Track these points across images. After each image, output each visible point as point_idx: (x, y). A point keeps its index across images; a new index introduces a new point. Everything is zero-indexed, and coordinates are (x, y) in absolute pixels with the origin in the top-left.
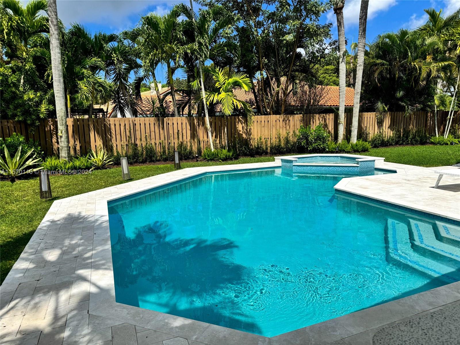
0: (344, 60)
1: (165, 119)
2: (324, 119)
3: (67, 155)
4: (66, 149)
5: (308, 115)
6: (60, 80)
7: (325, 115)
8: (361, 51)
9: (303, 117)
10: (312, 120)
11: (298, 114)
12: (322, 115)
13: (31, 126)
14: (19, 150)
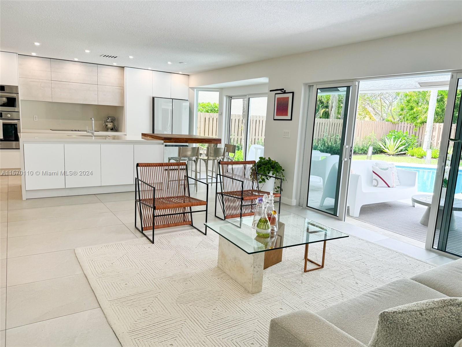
3: (426, 147)
6: (433, 98)
13: (415, 127)
14: (400, 140)
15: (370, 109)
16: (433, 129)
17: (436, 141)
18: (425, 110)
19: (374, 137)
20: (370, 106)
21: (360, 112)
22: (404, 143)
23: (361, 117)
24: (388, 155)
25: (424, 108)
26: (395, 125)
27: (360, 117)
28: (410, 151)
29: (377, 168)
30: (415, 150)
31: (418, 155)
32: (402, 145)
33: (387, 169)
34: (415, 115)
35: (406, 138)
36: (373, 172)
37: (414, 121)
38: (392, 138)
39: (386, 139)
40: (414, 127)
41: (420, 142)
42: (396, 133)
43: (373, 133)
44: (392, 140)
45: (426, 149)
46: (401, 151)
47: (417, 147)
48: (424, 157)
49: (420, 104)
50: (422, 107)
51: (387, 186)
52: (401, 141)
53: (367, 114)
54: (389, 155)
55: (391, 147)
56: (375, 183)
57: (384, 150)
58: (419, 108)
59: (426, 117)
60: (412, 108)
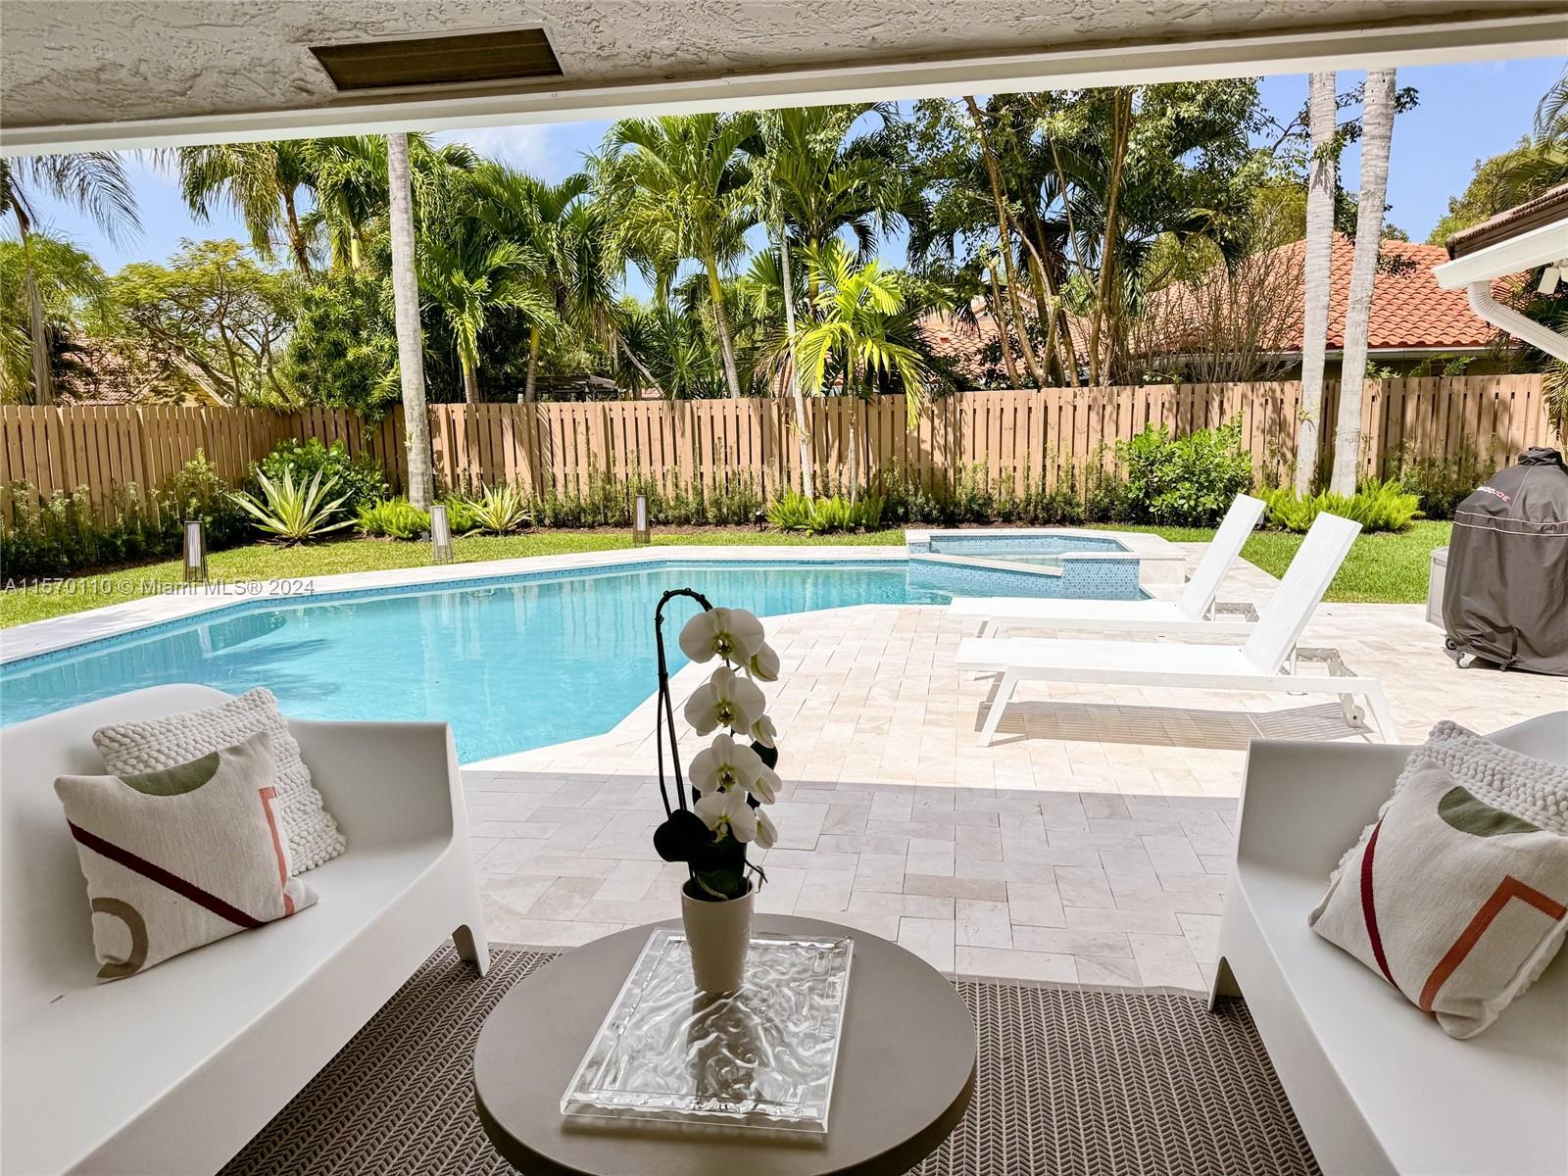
0: (1323, 177)
1: (688, 405)
2: (1274, 399)
3: (421, 494)
4: (420, 478)
5: (1200, 388)
6: (407, 310)
7: (1275, 385)
8: (1373, 137)
9: (1178, 392)
10: (1216, 404)
11: (1156, 383)
12: (1263, 387)
13: (366, 423)
14: (318, 478)
15: (192, 370)
16: (431, 428)
17: (448, 471)
18: (385, 357)
19: (210, 474)
20: (187, 358)
21: (156, 383)
22: (337, 487)
23: (165, 399)
24: (286, 544)
25: (382, 349)
26: (287, 422)
27: (162, 401)
28: (367, 516)
29: (109, 782)
30: (386, 511)
31: (398, 528)
32: (332, 495)
33: (204, 770)
34: (356, 377)
35: (339, 467)
36: (80, 834)
37: (357, 400)
38: (287, 471)
39: (264, 480)
40: (362, 422)
41: (395, 477)
42: (298, 451)
43: (202, 460)
44: (288, 481)
45: (422, 504)
46: (333, 518)
47: (388, 500)
48: (425, 534)
49: (364, 334)
50: (374, 343)
51: (234, 927)
52: (322, 483)
53: (186, 390)
54: (290, 542)
55: (289, 509)
56: (111, 937)
57: (262, 528)
58: (365, 350)
59: (397, 383)
60: (339, 350)
